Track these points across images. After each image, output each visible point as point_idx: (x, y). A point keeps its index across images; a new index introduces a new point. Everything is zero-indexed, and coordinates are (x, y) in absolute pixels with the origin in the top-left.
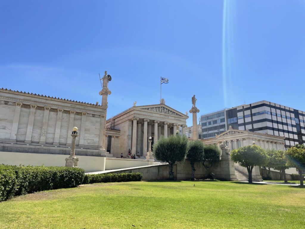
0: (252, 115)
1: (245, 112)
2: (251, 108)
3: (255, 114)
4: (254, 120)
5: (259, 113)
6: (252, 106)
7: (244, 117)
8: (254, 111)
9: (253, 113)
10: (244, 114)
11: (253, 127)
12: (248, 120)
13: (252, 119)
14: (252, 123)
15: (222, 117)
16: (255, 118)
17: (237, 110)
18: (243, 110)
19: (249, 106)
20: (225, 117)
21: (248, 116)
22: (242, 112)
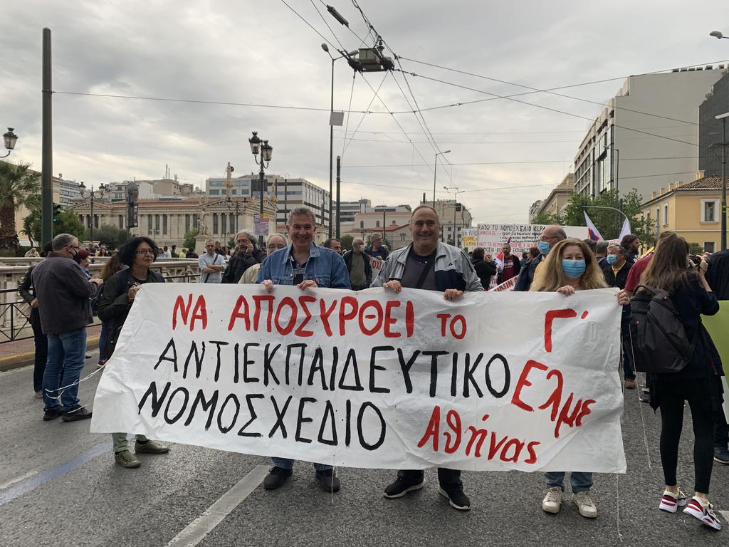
0: (287, 193)
1: (278, 187)
2: (286, 183)
3: (289, 193)
4: (288, 199)
5: (294, 193)
6: (288, 181)
7: (276, 193)
8: (290, 188)
9: (287, 190)
10: (276, 189)
11: (286, 208)
12: (281, 198)
13: (286, 199)
14: (285, 202)
15: (246, 188)
16: (290, 198)
17: (268, 182)
18: (276, 184)
19: (284, 181)
20: (249, 187)
21: (281, 193)
22: (274, 187)
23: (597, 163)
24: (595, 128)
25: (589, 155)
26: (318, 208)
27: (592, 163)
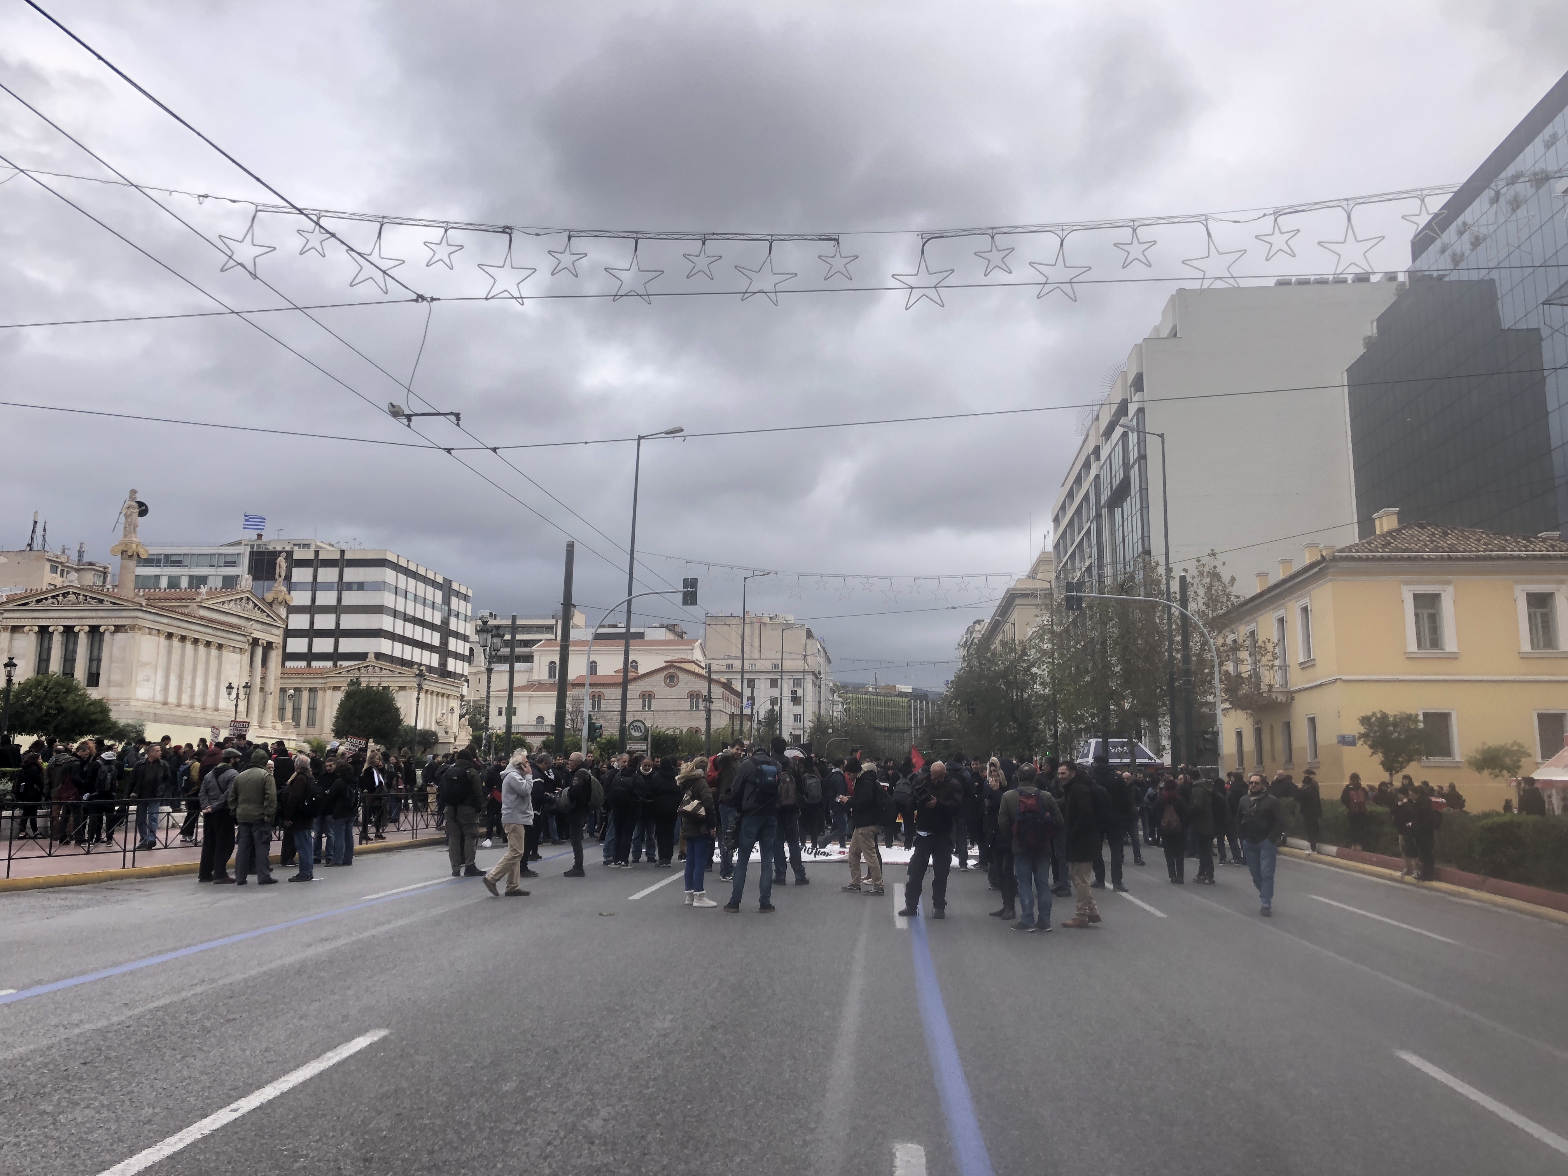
0: (342, 586)
1: (321, 571)
2: (342, 562)
3: (349, 586)
4: (344, 603)
5: (361, 586)
6: (347, 556)
7: (314, 586)
8: (351, 574)
9: (345, 579)
10: (315, 577)
11: (338, 624)
12: (326, 598)
13: (339, 600)
14: (338, 609)
15: (229, 571)
16: (351, 598)
17: (295, 557)
18: (315, 563)
19: (337, 556)
20: (244, 572)
21: (327, 586)
22: (309, 571)
23: (1105, 512)
24: (1098, 428)
25: (1086, 497)
26: (432, 627)
27: (1093, 513)
